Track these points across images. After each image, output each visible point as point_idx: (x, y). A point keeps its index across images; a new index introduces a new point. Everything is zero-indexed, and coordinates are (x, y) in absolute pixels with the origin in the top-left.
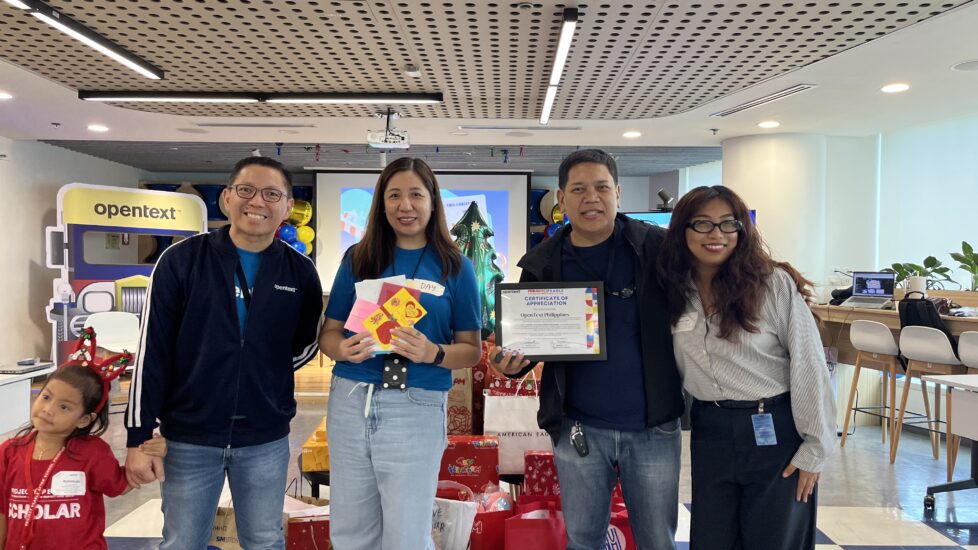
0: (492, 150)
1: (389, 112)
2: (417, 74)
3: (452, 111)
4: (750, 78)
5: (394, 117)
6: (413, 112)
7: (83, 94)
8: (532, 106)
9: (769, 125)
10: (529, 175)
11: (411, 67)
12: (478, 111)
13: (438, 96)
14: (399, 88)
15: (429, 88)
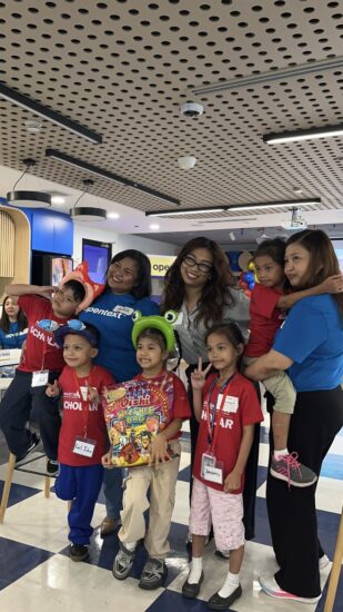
1: (294, 209)
2: (301, 191)
3: (330, 206)
5: (298, 211)
6: (309, 208)
7: (147, 214)
11: (296, 189)
13: (318, 200)
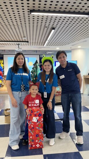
0: (34, 51)
1: (19, 44)
2: (25, 38)
3: (29, 44)
4: (78, 40)
6: (23, 44)
8: (43, 44)
9: (79, 47)
10: (39, 55)
11: (24, 37)
12: (34, 44)
13: (28, 42)
14: (21, 40)
15: (26, 40)
